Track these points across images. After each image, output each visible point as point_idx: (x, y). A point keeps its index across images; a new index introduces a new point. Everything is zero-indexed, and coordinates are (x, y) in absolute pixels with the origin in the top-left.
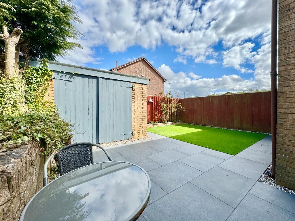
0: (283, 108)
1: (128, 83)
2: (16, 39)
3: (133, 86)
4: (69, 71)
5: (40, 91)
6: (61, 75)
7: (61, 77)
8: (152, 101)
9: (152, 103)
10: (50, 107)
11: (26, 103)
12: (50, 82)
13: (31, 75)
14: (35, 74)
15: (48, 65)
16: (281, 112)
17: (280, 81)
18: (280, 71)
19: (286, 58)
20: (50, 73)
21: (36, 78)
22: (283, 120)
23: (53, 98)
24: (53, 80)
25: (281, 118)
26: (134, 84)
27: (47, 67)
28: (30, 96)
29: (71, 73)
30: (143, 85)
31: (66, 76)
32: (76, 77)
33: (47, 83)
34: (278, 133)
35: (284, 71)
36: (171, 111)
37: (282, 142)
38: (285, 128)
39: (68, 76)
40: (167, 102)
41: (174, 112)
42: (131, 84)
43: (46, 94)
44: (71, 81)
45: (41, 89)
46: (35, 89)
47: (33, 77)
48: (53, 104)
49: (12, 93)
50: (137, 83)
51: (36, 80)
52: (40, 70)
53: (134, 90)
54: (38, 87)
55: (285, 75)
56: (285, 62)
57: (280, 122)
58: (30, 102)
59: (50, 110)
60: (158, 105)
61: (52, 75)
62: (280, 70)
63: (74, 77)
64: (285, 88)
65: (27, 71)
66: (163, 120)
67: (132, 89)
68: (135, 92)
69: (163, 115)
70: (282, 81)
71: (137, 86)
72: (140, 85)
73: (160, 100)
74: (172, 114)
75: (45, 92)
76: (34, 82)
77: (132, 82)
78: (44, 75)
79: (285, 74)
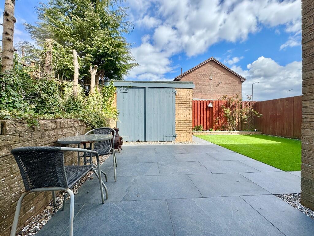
0: (308, 100)
1: (172, 89)
2: (95, 72)
3: (176, 92)
4: (125, 86)
5: (109, 101)
6: (120, 89)
7: (121, 90)
8: (212, 106)
9: (212, 108)
10: (115, 111)
11: (102, 109)
12: (114, 95)
13: (105, 91)
14: (107, 90)
15: (113, 84)
16: (307, 105)
17: (305, 64)
18: (304, 51)
19: (312, 30)
20: (115, 88)
21: (108, 92)
22: (309, 116)
23: (116, 105)
24: (116, 93)
25: (306, 113)
26: (178, 89)
27: (113, 85)
28: (104, 105)
29: (126, 87)
30: (188, 89)
31: (123, 89)
32: (130, 89)
33: (112, 95)
34: (303, 134)
35: (309, 50)
36: (241, 118)
37: (308, 146)
38: (312, 128)
39: (125, 89)
40: (234, 106)
41: (244, 120)
42: (174, 90)
43: (112, 103)
44: (127, 93)
45: (110, 99)
46: (107, 100)
47: (106, 92)
48: (116, 109)
49: (93, 102)
50: (181, 88)
51: (107, 94)
52: (109, 87)
53: (177, 95)
54: (108, 98)
55: (310, 54)
56: (311, 36)
57: (305, 120)
58: (104, 108)
59: (114, 114)
60: (220, 110)
61: (115, 90)
62: (304, 49)
63: (128, 89)
64: (310, 72)
65: (103, 89)
66: (227, 128)
67: (176, 94)
68: (178, 97)
69: (228, 122)
70: (307, 62)
71: (181, 91)
72: (184, 89)
73: (223, 104)
74: (242, 121)
75: (112, 102)
76: (106, 96)
77: (175, 88)
78: (111, 91)
79: (310, 52)
